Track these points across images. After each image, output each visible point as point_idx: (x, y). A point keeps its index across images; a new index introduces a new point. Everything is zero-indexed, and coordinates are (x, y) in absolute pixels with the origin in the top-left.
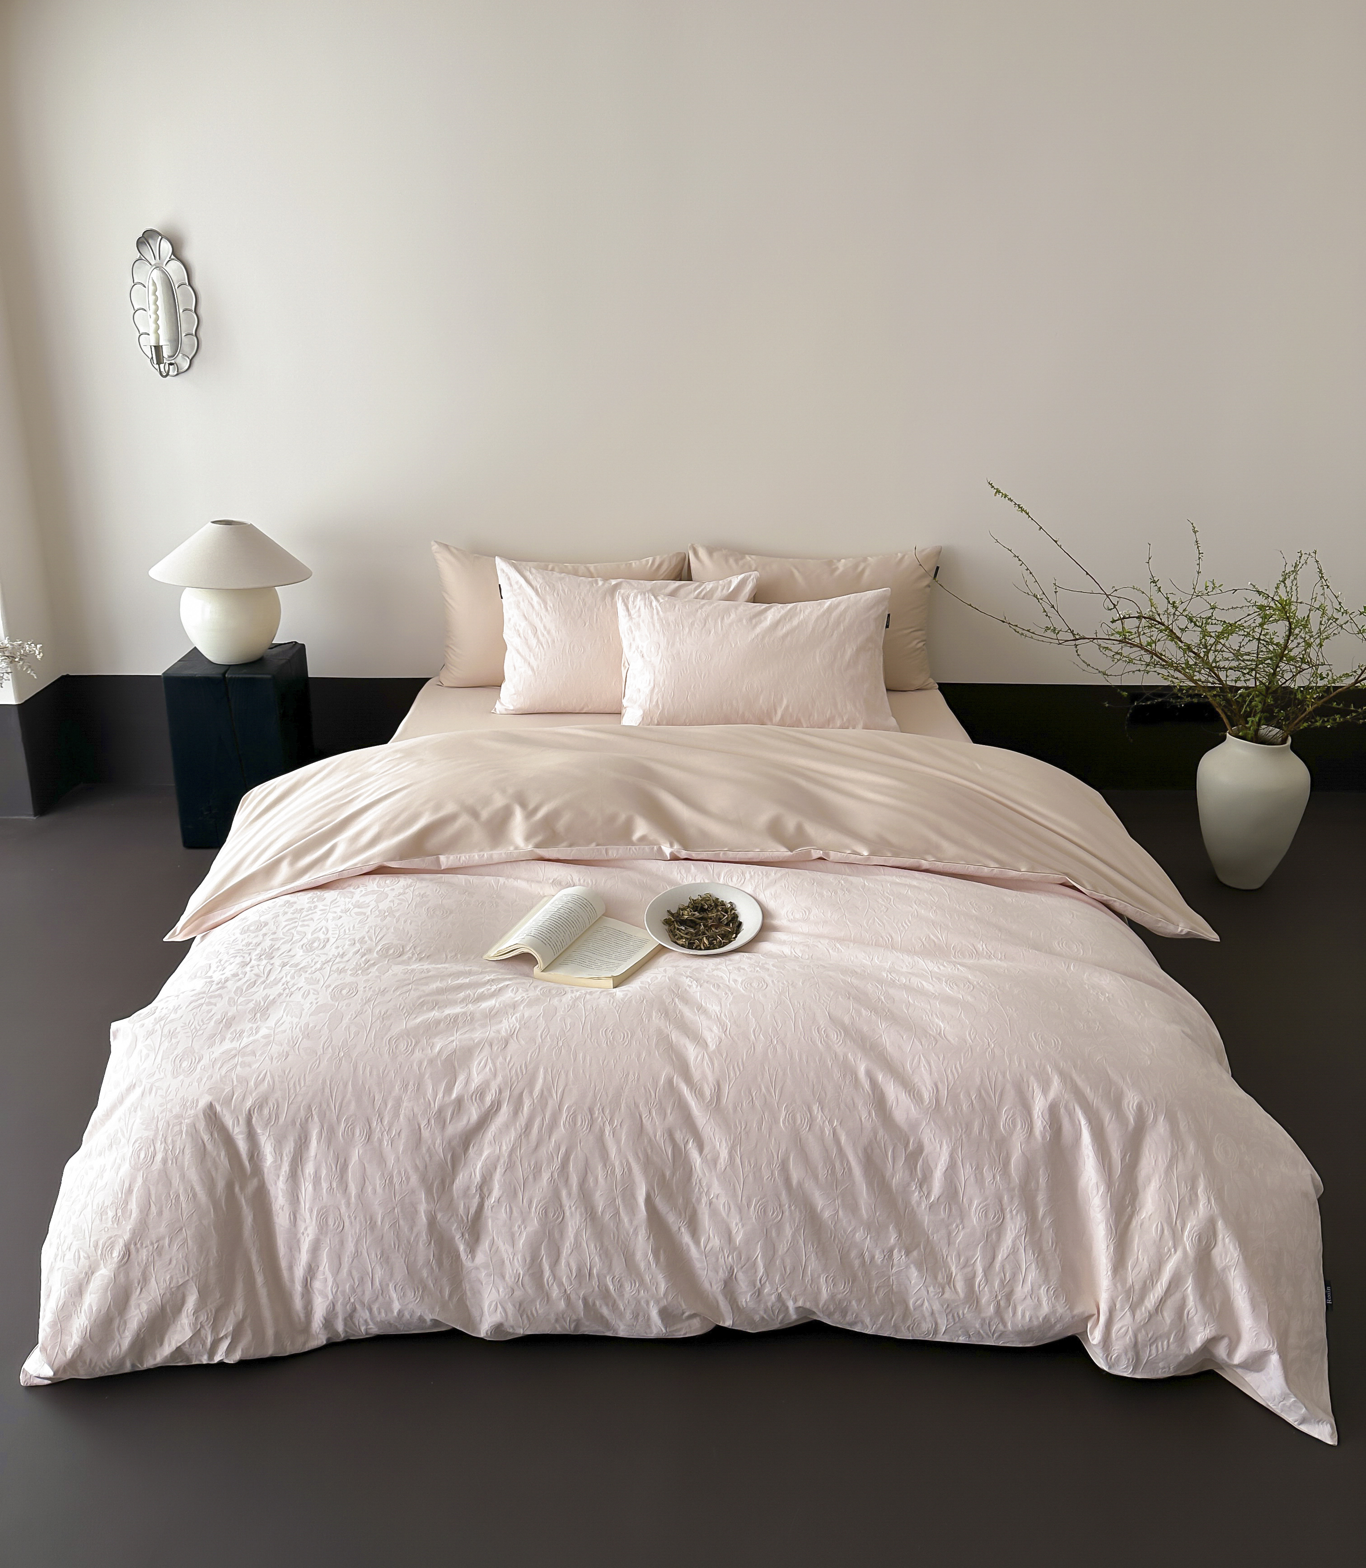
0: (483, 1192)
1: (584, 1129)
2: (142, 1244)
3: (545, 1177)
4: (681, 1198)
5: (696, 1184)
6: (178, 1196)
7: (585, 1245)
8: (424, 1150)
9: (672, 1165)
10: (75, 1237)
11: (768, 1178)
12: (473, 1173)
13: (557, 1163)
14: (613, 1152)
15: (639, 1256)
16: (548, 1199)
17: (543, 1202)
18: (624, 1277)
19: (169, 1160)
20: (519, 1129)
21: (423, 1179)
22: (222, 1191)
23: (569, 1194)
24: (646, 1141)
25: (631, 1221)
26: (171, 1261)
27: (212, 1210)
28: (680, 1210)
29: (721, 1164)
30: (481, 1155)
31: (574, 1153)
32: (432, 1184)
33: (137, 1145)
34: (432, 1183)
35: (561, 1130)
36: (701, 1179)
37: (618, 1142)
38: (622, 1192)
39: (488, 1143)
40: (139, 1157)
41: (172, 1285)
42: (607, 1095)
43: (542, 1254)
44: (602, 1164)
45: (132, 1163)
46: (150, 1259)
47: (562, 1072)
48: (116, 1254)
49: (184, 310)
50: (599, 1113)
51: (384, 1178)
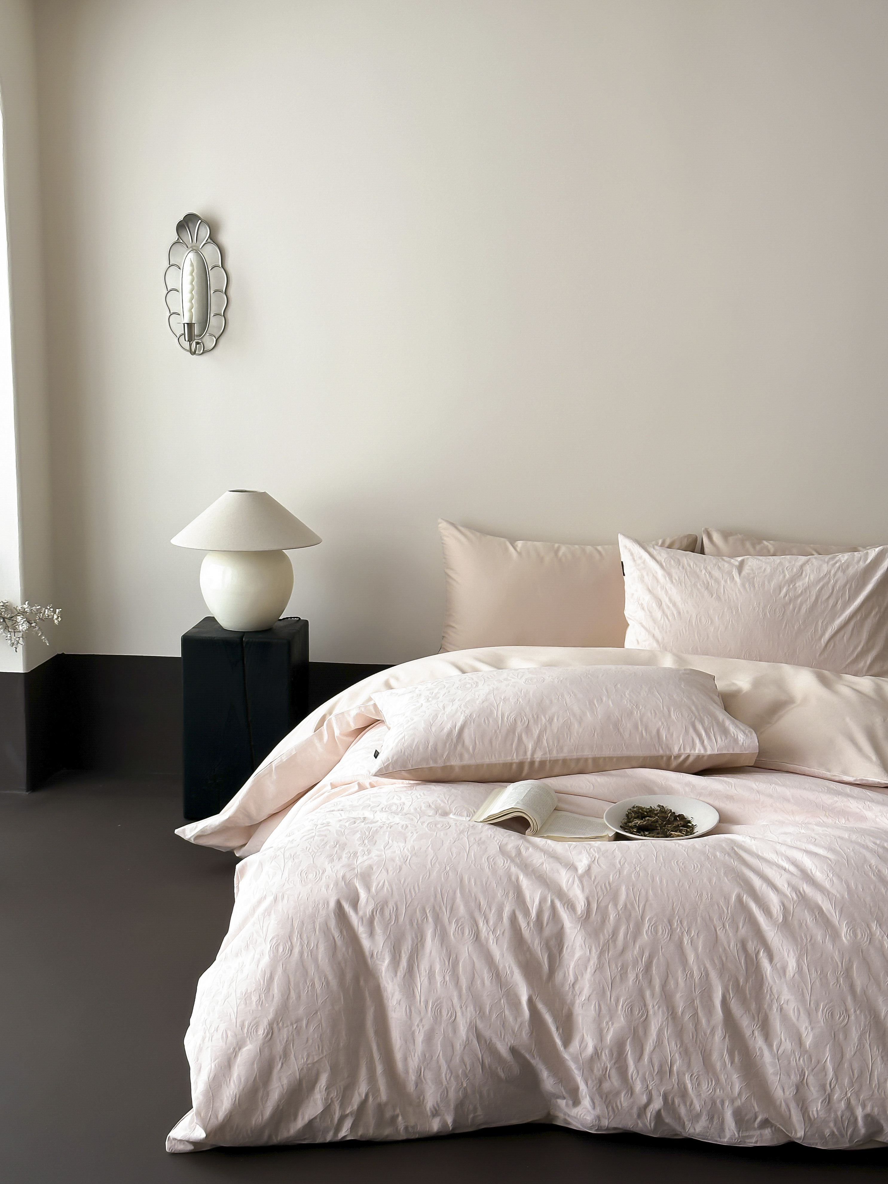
0: (575, 990)
1: (665, 938)
2: (283, 1025)
3: (631, 977)
4: (754, 1003)
5: (767, 991)
6: (313, 985)
7: (667, 1043)
8: (525, 948)
9: (745, 972)
11: (834, 984)
12: (567, 972)
13: (641, 966)
14: (691, 958)
15: (715, 1056)
16: (633, 997)
17: (629, 1000)
18: (702, 1075)
19: (305, 952)
20: (607, 936)
21: (525, 974)
22: (350, 981)
23: (653, 995)
24: (721, 950)
25: (709, 1021)
26: (308, 1039)
27: (342, 998)
28: (753, 1014)
29: (789, 971)
30: (573, 956)
31: (656, 958)
33: (275, 941)
35: (645, 937)
36: (772, 986)
37: (696, 950)
38: (700, 994)
39: (579, 946)
40: (278, 951)
41: (308, 1062)
42: (684, 910)
43: (628, 1049)
44: (681, 969)
45: (272, 955)
46: (289, 1039)
47: (643, 890)
48: (261, 1032)
49: (216, 291)
50: (677, 925)
51: (492, 972)
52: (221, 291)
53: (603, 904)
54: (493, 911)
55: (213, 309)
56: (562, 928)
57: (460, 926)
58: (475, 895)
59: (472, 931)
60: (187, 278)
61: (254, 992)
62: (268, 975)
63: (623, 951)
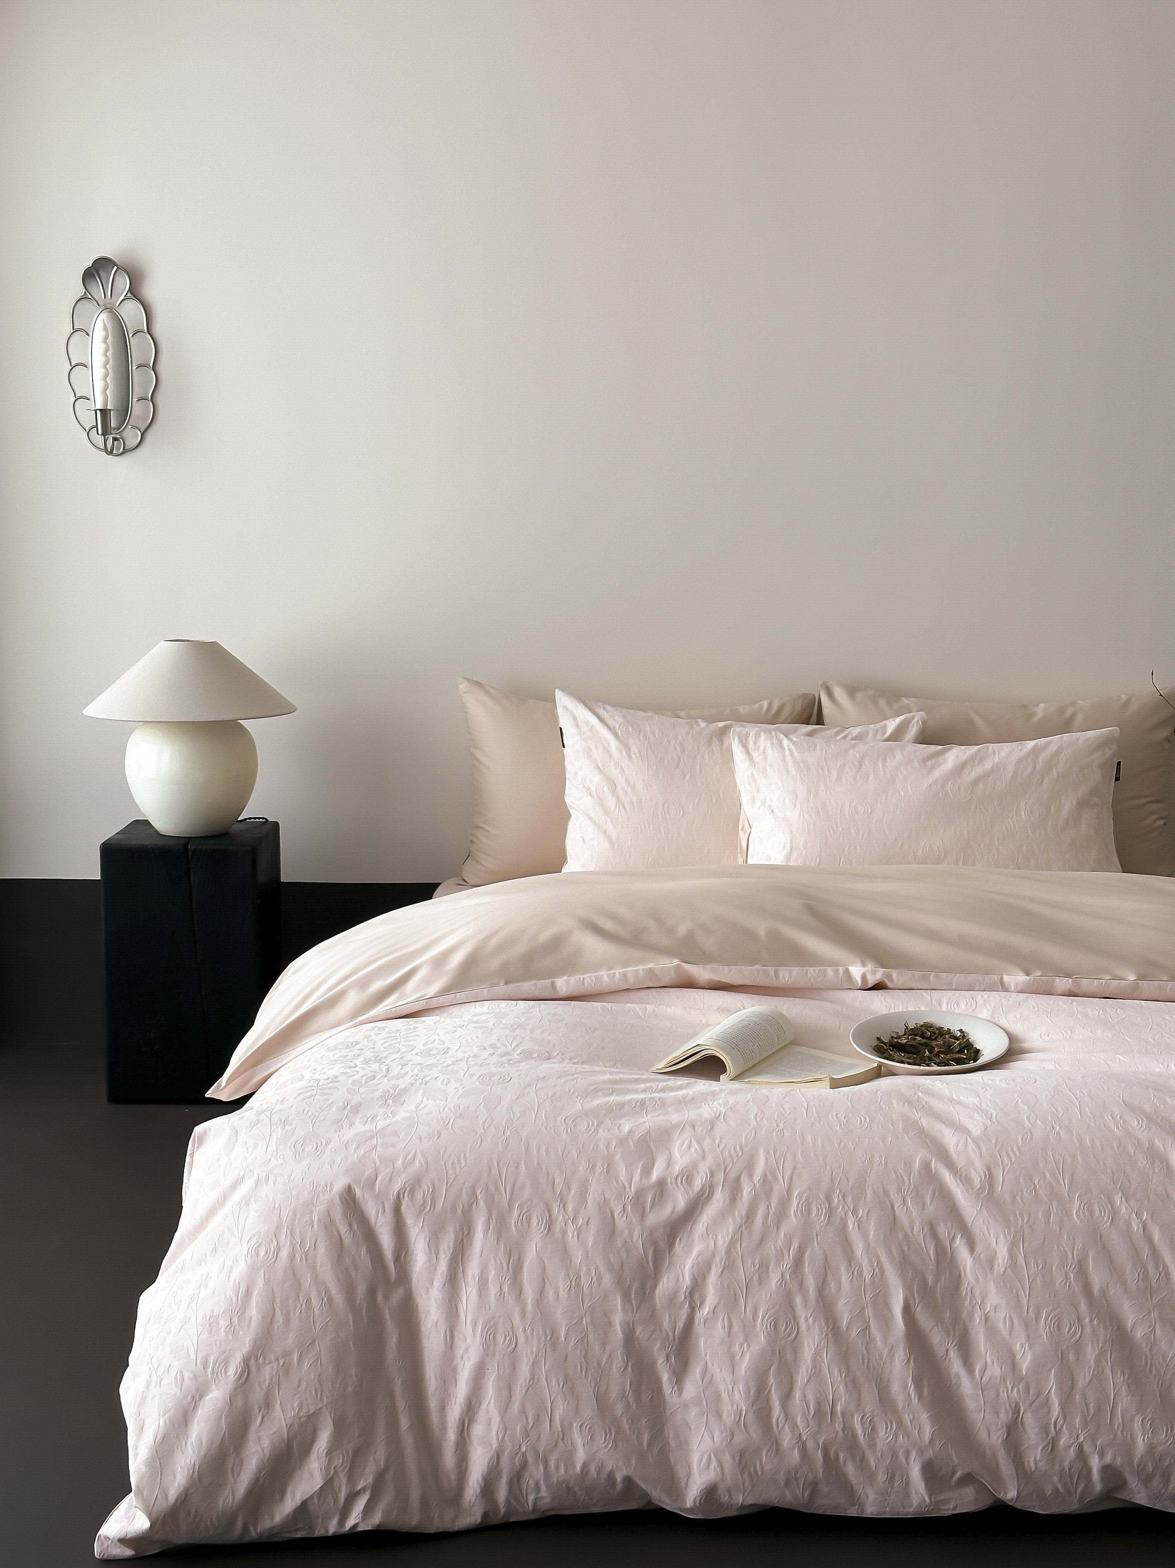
0: (693, 1300)
1: (821, 1220)
2: (265, 1359)
3: (774, 1278)
4: (948, 1312)
5: (966, 1294)
6: (309, 1301)
7: (827, 1371)
8: (619, 1243)
9: (935, 1268)
10: (175, 1357)
11: (1061, 1283)
12: (681, 1276)
13: (788, 1261)
14: (859, 1248)
15: (895, 1388)
16: (777, 1307)
17: (771, 1312)
18: (878, 1415)
19: (297, 1256)
20: (739, 1220)
21: (619, 1281)
22: (363, 1297)
23: (805, 1302)
24: (900, 1235)
25: (885, 1339)
26: (300, 1381)
27: (351, 1320)
28: (947, 1327)
29: (999, 1266)
30: (690, 1251)
31: (810, 1249)
32: (630, 1287)
33: (254, 1241)
34: (628, 1287)
35: (793, 1220)
36: (973, 1287)
37: (865, 1236)
38: (872, 1300)
39: (699, 1236)
40: (258, 1255)
41: (301, 1414)
42: (848, 1180)
43: (771, 1383)
44: (846, 1264)
45: (249, 1261)
46: (274, 1380)
47: (789, 1154)
48: (231, 1371)
49: (139, 366)
50: (839, 1201)
51: (570, 1279)
52: (148, 367)
53: (732, 1176)
54: (573, 1191)
55: (137, 390)
57: (526, 1213)
58: (546, 1169)
59: (542, 1220)
60: (99, 347)
61: (223, 1315)
62: (243, 1289)
63: (762, 1241)
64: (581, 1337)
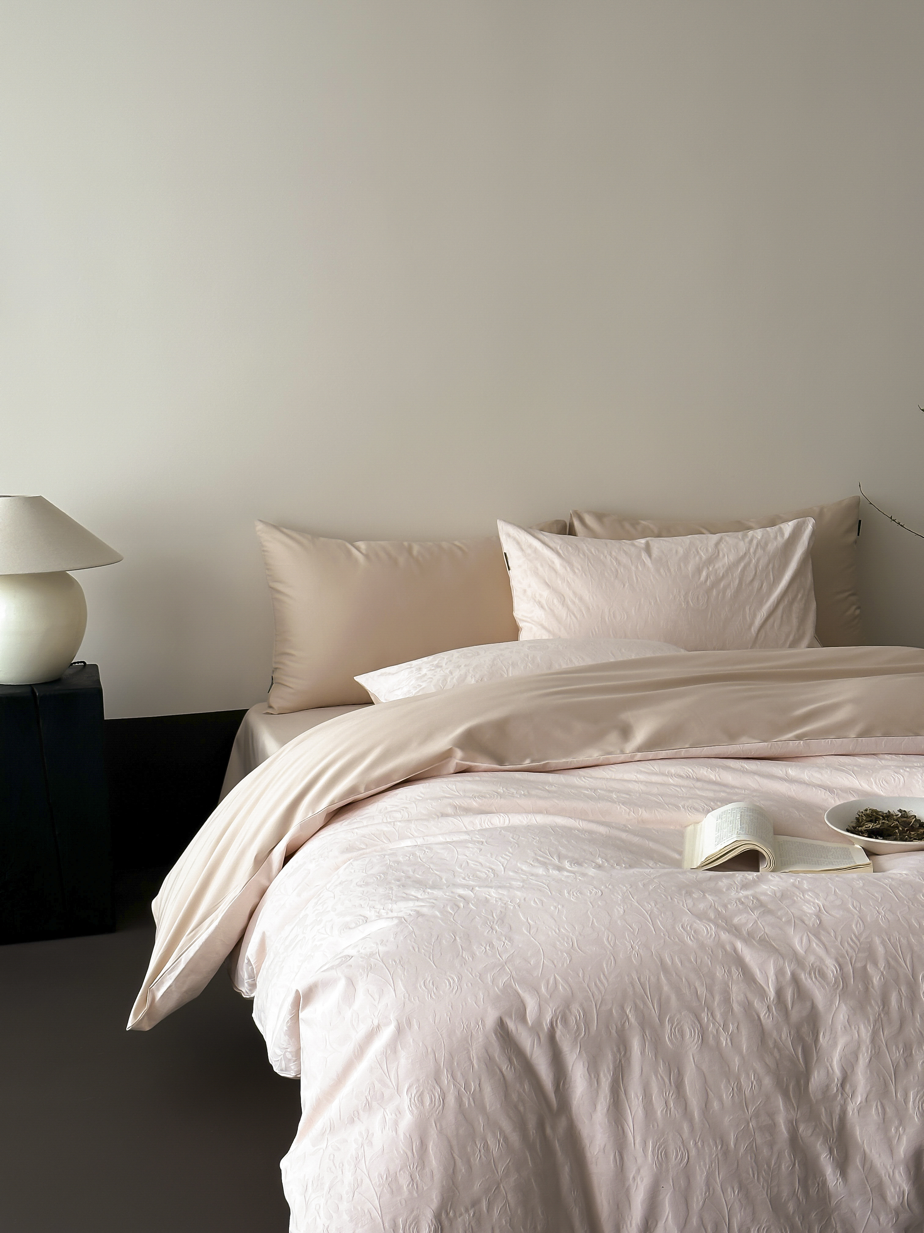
0: (845, 1089)
2: (455, 1212)
6: (486, 1146)
8: (771, 1045)
10: (357, 1223)
12: (830, 1068)
19: (464, 1099)
20: (876, 1007)
21: (778, 1081)
22: (534, 1131)
27: (529, 1158)
30: (836, 1044)
32: (787, 1086)
33: (414, 1090)
39: (841, 1028)
40: (423, 1103)
45: (415, 1112)
51: (731, 1086)
53: (859, 965)
54: (717, 998)
56: (813, 1007)
57: (677, 1025)
58: (686, 980)
59: (694, 1031)
61: (402, 1172)
63: (901, 1026)
64: (749, 1142)
